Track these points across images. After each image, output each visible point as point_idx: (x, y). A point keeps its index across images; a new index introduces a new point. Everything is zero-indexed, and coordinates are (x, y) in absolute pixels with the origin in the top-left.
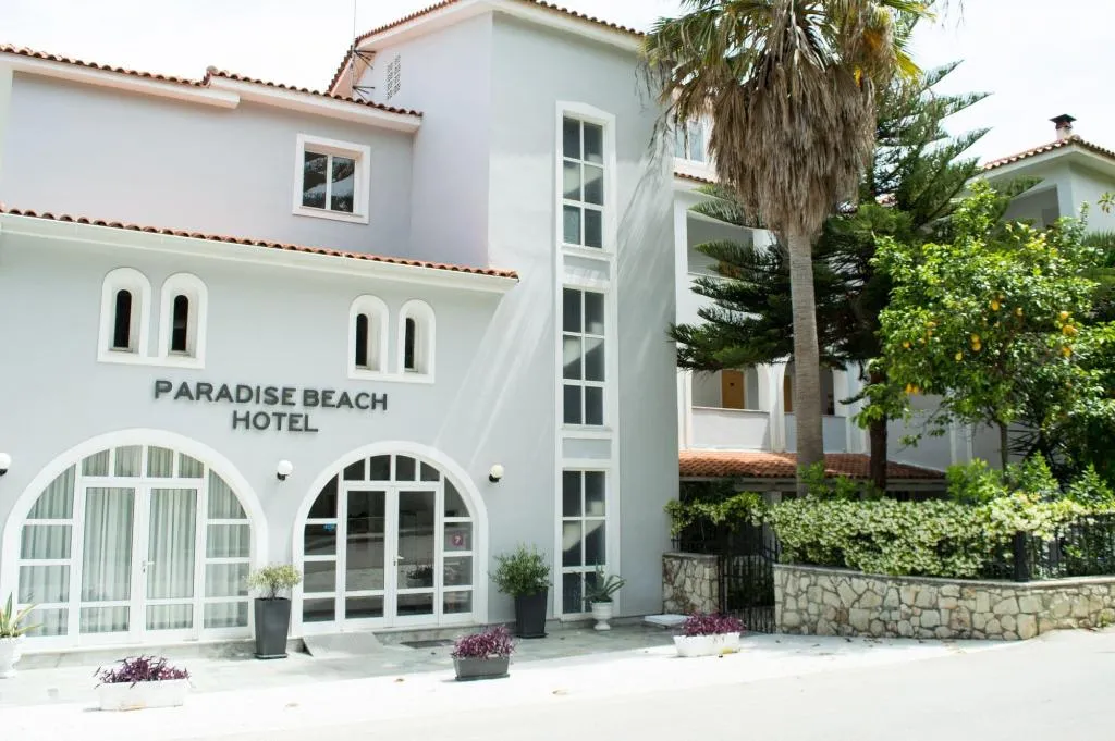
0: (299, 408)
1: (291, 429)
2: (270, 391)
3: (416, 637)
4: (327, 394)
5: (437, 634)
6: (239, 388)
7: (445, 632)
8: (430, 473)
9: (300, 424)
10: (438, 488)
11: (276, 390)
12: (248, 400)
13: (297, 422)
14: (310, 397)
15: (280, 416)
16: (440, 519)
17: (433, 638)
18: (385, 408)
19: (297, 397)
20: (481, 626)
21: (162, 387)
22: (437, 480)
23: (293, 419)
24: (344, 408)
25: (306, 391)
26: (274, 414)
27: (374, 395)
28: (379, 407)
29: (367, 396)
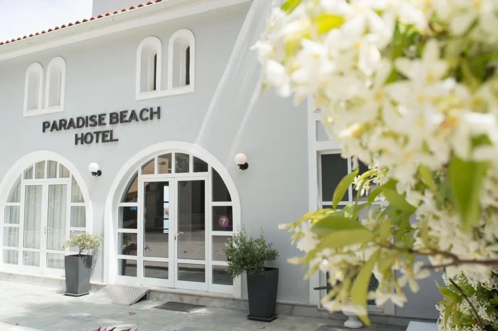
0: (108, 127)
1: (104, 141)
2: (92, 118)
3: (181, 299)
4: (123, 114)
5: (197, 300)
6: (78, 119)
7: (203, 298)
8: (201, 166)
9: (109, 138)
10: (206, 177)
11: (96, 117)
12: (82, 126)
13: (107, 136)
14: (114, 118)
15: (97, 133)
16: (209, 204)
17: (194, 303)
18: (159, 117)
19: (107, 120)
20: (234, 299)
21: (45, 126)
22: (206, 170)
23: (104, 134)
24: (134, 121)
25: (111, 115)
26: (94, 133)
27: (151, 109)
28: (155, 116)
29: (148, 111)
